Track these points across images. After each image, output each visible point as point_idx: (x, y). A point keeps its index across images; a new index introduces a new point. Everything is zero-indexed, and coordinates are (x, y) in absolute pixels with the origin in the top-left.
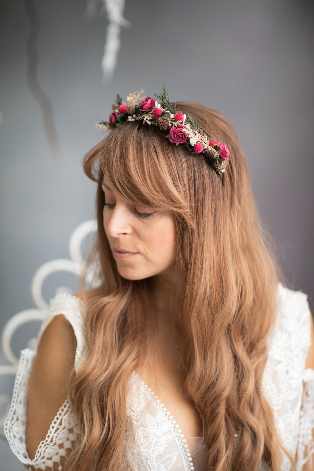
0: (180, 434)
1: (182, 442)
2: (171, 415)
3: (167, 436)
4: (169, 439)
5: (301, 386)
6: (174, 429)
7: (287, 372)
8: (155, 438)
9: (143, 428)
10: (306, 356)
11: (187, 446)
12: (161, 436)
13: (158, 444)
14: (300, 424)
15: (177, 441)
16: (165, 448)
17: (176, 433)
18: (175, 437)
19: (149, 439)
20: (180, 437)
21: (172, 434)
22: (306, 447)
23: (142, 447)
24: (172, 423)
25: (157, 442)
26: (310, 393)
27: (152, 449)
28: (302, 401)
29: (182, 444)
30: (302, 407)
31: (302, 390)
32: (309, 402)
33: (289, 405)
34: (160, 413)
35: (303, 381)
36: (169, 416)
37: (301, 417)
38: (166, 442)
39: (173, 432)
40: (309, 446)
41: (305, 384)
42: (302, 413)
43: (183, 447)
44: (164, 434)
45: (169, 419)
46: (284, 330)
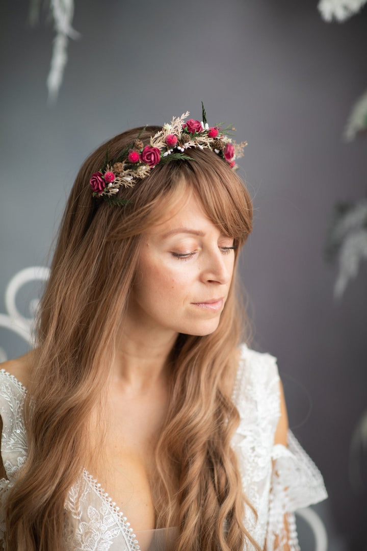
0: (129, 527)
1: (130, 537)
2: (117, 505)
3: (114, 531)
4: (116, 535)
5: (270, 465)
6: (121, 522)
7: (253, 449)
8: (98, 533)
9: (84, 523)
10: (274, 430)
11: (136, 542)
12: (106, 531)
13: (102, 541)
14: (269, 509)
15: (125, 537)
16: (111, 545)
17: (125, 528)
18: (123, 532)
19: (92, 536)
20: (128, 532)
21: (119, 529)
22: (277, 536)
23: (83, 545)
24: (118, 515)
25: (102, 539)
26: (280, 472)
27: (95, 547)
28: (272, 483)
29: (131, 540)
30: (271, 490)
31: (270, 471)
32: (279, 483)
33: (256, 488)
34: (104, 504)
35: (272, 458)
36: (115, 507)
37: (270, 501)
38: (112, 538)
39: (120, 527)
40: (280, 536)
41: (274, 463)
42: (272, 497)
43: (132, 543)
44: (109, 529)
45: (115, 511)
46: (249, 399)
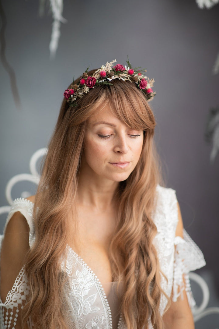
0: (98, 281)
1: (99, 287)
2: (92, 270)
3: (90, 283)
4: (91, 285)
5: (173, 248)
6: (94, 279)
7: (164, 239)
8: (82, 285)
9: (74, 279)
10: (175, 229)
11: (103, 289)
12: (86, 284)
13: (84, 289)
14: (174, 272)
15: (97, 287)
16: (89, 291)
17: (96, 282)
18: (95, 284)
19: (79, 286)
20: (98, 284)
21: (93, 282)
22: (179, 286)
23: (74, 291)
24: (93, 275)
25: (84, 288)
26: (179, 252)
27: (81, 292)
28: (175, 257)
29: (100, 288)
30: (175, 262)
31: (174, 250)
32: (179, 258)
33: (166, 260)
34: (85, 269)
35: (174, 244)
36: (90, 271)
37: (174, 267)
38: (89, 287)
39: (93, 281)
40: (181, 286)
41: (175, 246)
42: (175, 265)
43: (100, 289)
44: (88, 282)
45: (91, 273)
46: (161, 213)
